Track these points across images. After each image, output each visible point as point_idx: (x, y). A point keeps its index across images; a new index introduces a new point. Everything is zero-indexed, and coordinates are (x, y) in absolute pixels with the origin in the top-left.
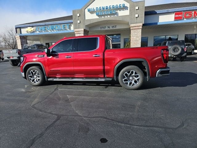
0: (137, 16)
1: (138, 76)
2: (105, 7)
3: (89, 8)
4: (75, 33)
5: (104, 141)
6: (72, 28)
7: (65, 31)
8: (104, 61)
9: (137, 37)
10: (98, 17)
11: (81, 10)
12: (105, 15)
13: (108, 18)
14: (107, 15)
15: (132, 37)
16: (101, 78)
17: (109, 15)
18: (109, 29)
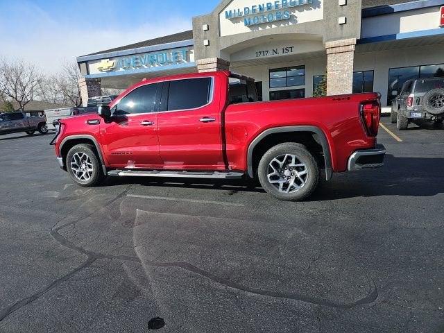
0: (342, 20)
1: (303, 168)
2: (265, 6)
3: (228, 9)
4: (199, 67)
5: (156, 323)
6: (192, 57)
7: (179, 66)
8: (223, 133)
9: (343, 71)
10: (248, 30)
11: (212, 15)
12: (266, 23)
13: (273, 29)
14: (270, 23)
15: (329, 72)
16: (221, 171)
17: (274, 22)
18: (275, 55)
